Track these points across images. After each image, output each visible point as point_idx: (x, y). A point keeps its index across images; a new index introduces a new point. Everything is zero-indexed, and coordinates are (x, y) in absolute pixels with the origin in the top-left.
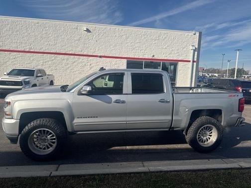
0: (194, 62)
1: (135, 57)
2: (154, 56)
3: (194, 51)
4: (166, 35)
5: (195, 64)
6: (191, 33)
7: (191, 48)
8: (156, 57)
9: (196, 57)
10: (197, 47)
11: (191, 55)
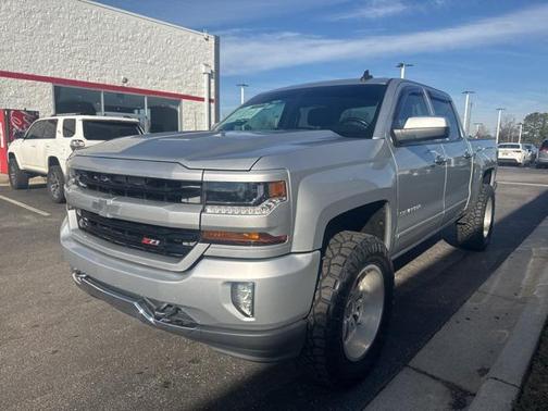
0: (210, 101)
1: (78, 79)
2: (126, 81)
3: (210, 76)
4: (149, 31)
5: (213, 105)
6: (201, 36)
7: (203, 69)
8: (131, 84)
9: (213, 90)
10: (213, 69)
11: (205, 85)
